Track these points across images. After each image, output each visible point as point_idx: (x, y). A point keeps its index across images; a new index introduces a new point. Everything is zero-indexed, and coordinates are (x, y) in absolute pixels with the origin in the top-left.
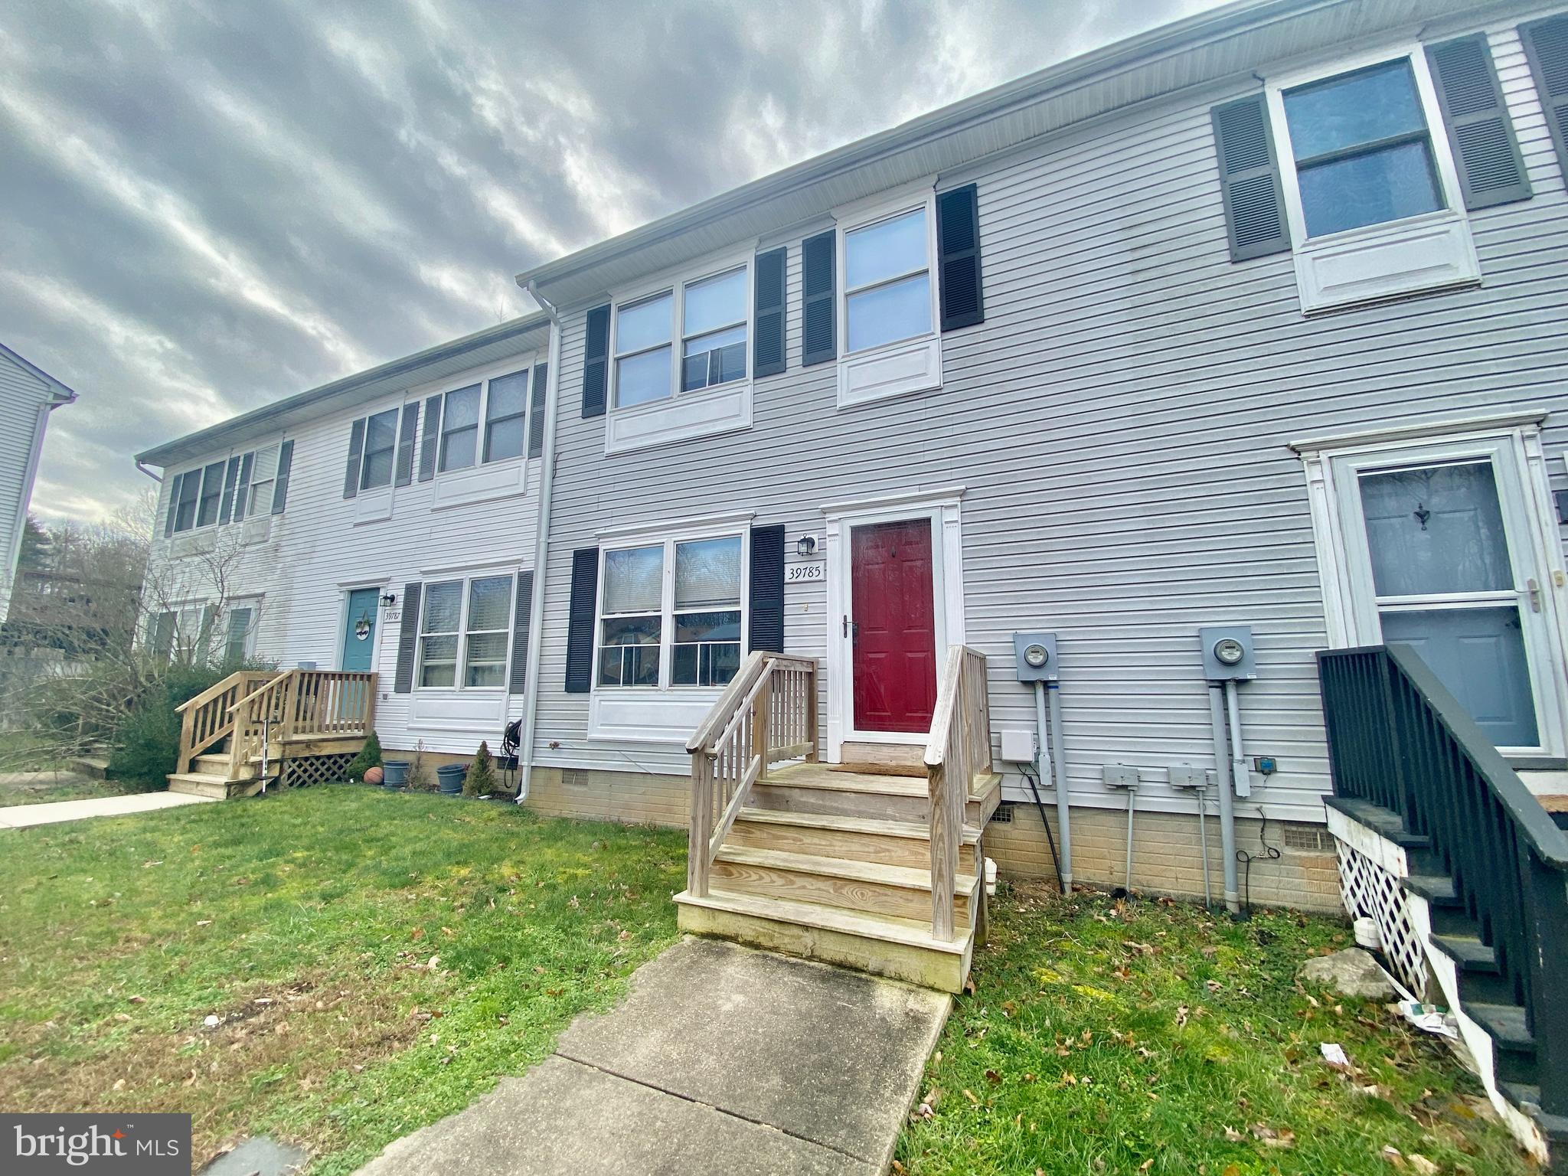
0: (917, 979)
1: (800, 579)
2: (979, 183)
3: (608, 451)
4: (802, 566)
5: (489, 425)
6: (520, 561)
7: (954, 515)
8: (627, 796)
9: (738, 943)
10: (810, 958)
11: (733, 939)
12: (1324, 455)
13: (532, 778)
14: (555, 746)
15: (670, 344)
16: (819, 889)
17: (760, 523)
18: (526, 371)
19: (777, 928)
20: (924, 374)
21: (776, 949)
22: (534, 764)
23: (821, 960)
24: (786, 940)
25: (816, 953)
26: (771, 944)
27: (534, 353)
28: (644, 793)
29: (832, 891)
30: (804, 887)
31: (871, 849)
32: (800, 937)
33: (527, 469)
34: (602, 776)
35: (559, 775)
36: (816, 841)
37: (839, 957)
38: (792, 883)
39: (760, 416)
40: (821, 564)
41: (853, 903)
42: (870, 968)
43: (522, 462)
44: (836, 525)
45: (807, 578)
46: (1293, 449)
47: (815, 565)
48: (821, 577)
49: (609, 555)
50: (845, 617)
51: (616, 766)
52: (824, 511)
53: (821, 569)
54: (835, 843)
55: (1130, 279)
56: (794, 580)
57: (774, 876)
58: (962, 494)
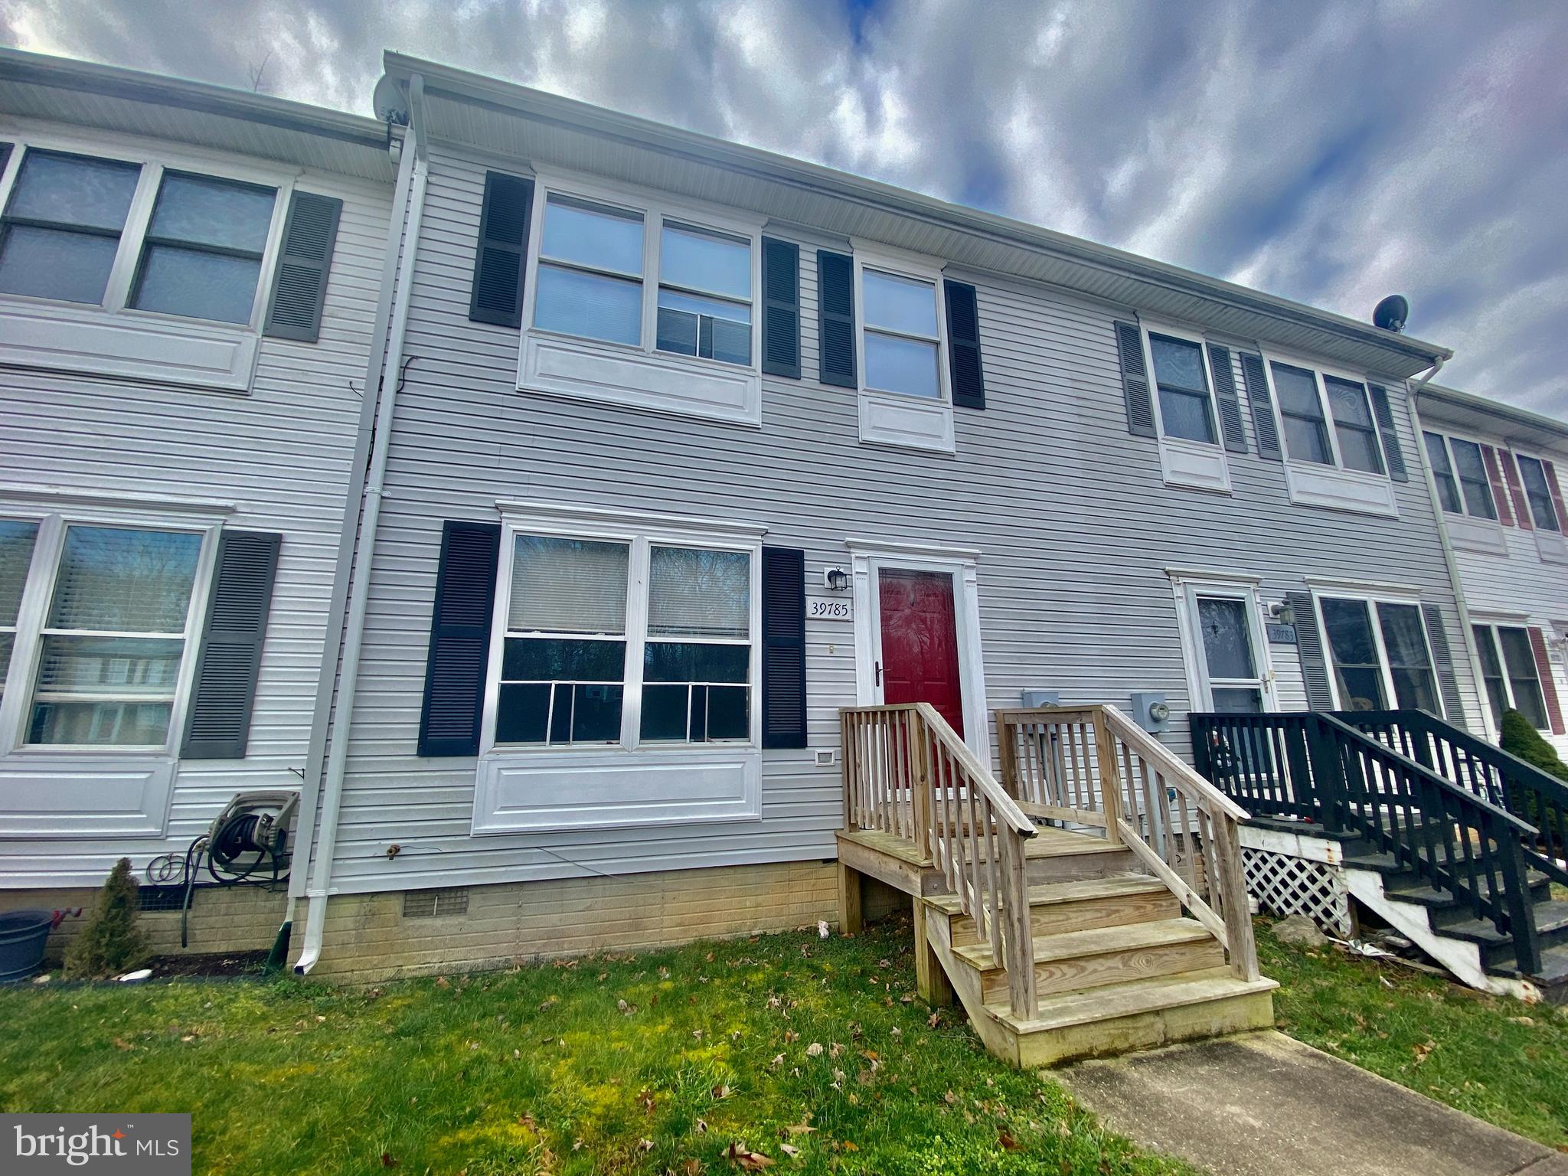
0: (1245, 1026)
1: (825, 616)
2: (977, 288)
3: (521, 384)
4: (828, 601)
5: (150, 244)
6: (230, 511)
7: (971, 575)
8: (555, 918)
9: (1094, 1058)
10: (1164, 1045)
11: (1089, 1055)
12: (1182, 580)
13: (328, 917)
14: (394, 853)
15: (640, 282)
16: (1110, 968)
17: (774, 542)
18: (271, 192)
19: (1130, 1023)
20: (940, 437)
21: (1132, 1049)
22: (334, 891)
23: (1174, 1042)
24: (1141, 1033)
25: (1169, 1036)
26: (1126, 1045)
27: (297, 170)
28: (589, 909)
29: (1121, 967)
30: (1095, 971)
31: (1104, 913)
32: (1152, 1024)
33: (258, 353)
34: (500, 893)
35: (396, 905)
36: (1053, 918)
37: (1188, 1031)
38: (1083, 969)
39: (770, 419)
40: (848, 602)
41: (1140, 972)
42: (1213, 1031)
43: (250, 340)
44: (864, 563)
45: (832, 616)
46: (1167, 573)
47: (842, 602)
48: (850, 618)
49: (524, 541)
50: (877, 663)
51: (535, 872)
52: (849, 545)
53: (849, 607)
54: (1072, 915)
55: (1077, 419)
56: (817, 616)
57: (1064, 967)
58: (975, 557)
